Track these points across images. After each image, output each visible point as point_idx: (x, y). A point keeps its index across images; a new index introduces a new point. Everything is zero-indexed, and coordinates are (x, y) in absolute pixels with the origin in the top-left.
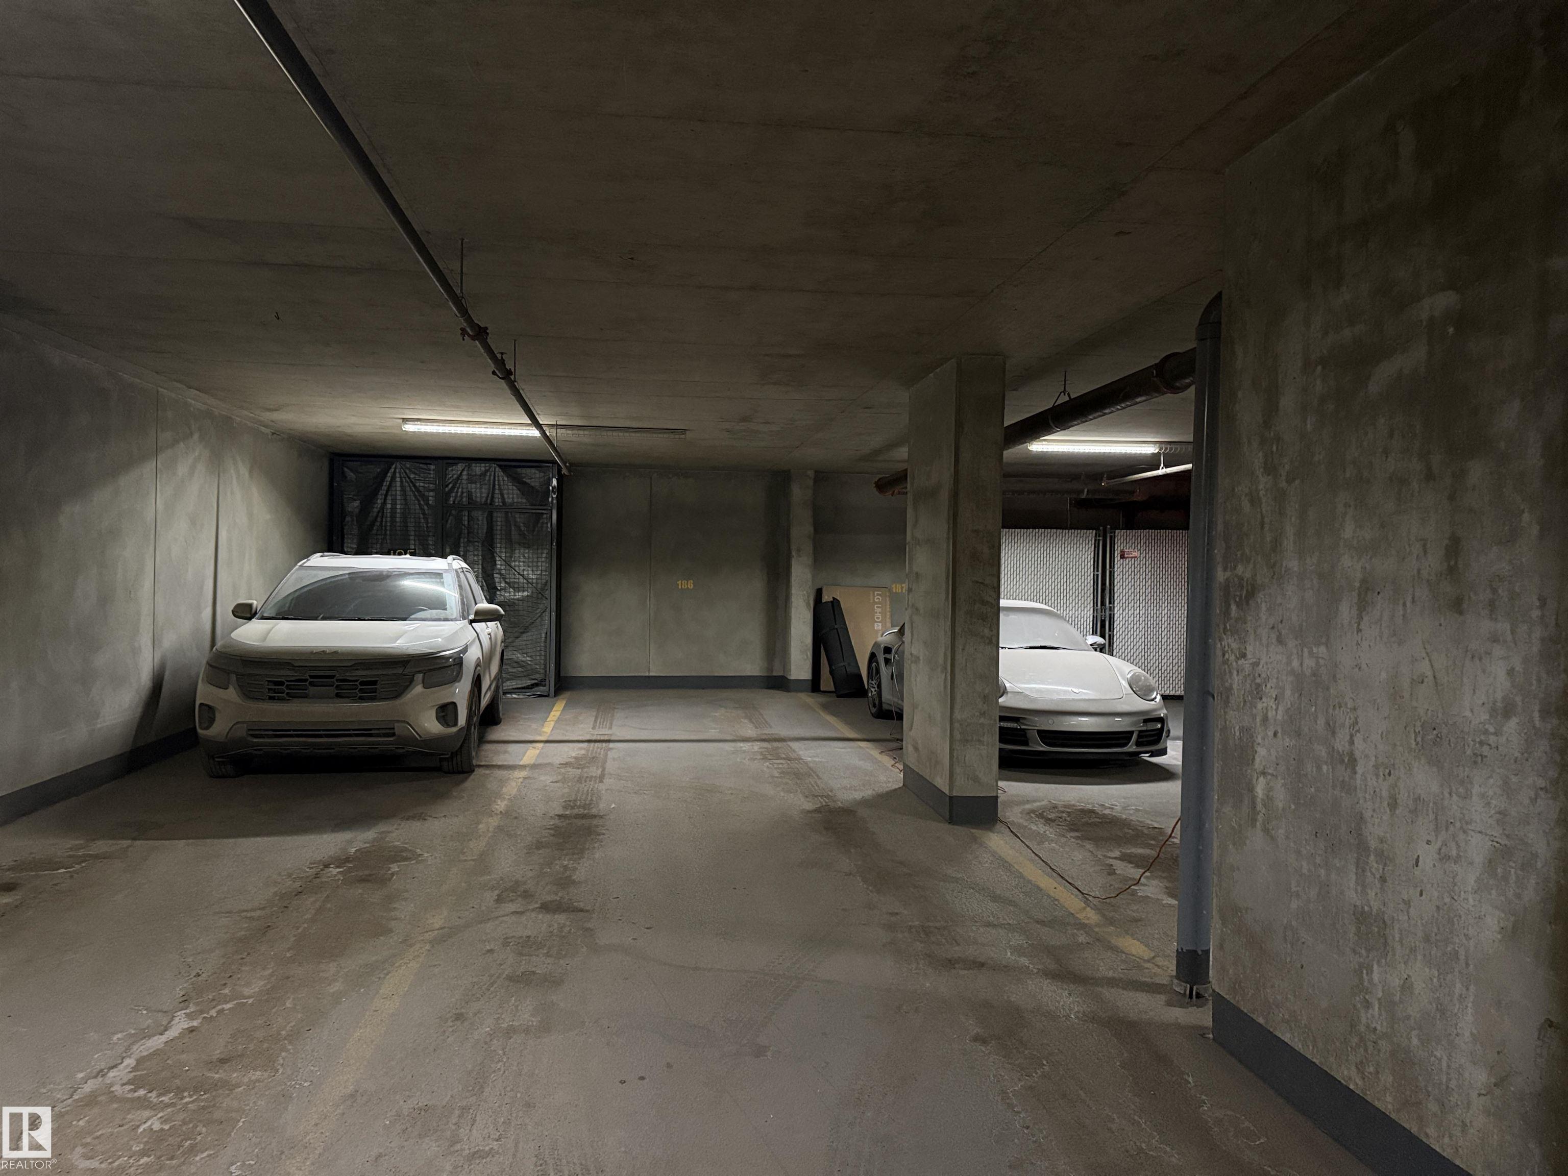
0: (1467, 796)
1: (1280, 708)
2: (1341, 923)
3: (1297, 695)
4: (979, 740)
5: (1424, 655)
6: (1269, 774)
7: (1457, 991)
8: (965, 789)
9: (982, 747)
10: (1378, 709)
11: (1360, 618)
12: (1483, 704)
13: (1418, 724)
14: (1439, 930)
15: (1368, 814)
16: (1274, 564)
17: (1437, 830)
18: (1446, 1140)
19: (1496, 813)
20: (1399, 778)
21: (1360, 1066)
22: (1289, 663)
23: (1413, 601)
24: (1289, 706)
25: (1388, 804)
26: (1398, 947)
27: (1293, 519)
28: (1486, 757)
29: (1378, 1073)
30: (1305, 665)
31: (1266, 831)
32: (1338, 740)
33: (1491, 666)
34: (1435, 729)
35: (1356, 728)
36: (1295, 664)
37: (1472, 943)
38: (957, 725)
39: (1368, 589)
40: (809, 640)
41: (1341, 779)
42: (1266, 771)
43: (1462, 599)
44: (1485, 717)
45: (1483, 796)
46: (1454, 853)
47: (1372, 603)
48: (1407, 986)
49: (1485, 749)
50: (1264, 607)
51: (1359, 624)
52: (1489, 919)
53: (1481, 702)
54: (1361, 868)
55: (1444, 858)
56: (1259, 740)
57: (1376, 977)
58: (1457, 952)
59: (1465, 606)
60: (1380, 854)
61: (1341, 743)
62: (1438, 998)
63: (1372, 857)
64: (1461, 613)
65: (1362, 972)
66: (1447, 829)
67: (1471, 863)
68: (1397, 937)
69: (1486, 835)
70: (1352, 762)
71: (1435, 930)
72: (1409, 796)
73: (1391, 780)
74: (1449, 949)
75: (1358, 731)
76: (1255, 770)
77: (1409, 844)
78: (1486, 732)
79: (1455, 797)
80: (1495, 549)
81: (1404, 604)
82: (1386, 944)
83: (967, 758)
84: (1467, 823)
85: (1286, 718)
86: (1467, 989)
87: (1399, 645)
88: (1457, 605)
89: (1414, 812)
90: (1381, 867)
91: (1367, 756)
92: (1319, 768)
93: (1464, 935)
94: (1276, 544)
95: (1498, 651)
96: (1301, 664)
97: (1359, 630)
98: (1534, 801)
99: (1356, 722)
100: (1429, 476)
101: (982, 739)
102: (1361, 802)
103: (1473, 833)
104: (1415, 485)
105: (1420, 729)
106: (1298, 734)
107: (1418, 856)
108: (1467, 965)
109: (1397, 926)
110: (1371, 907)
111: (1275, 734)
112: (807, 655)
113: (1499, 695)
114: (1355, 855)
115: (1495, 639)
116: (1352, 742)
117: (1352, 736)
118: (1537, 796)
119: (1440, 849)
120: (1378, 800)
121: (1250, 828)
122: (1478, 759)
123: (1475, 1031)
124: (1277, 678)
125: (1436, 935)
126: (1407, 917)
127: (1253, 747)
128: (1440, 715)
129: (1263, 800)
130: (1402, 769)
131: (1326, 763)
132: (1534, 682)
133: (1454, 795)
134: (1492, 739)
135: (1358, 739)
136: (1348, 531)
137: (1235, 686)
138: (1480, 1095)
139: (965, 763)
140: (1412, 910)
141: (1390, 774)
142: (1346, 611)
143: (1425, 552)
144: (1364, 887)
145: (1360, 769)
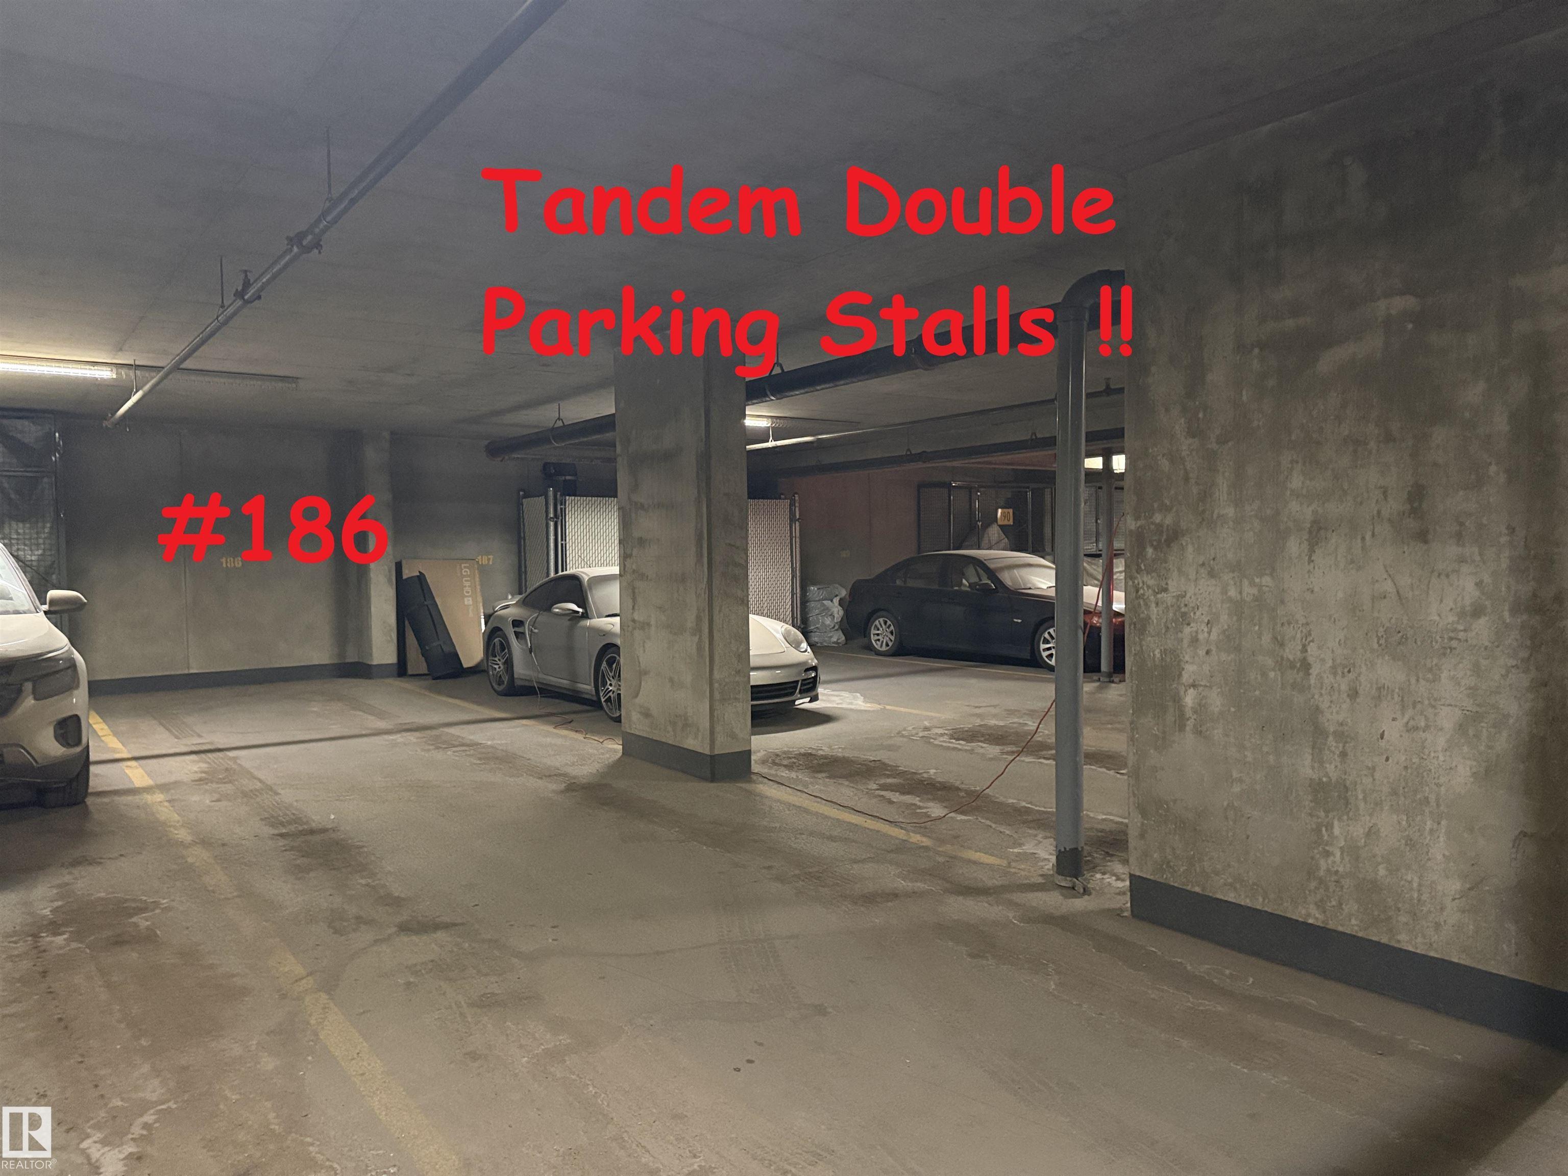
0: (1436, 679)
1: (1214, 630)
2: (1294, 795)
3: (1235, 618)
4: (736, 699)
5: (1385, 576)
6: (1201, 686)
7: (1428, 827)
8: (724, 746)
9: (738, 705)
10: (1335, 622)
11: (1312, 551)
12: (1451, 609)
13: (1381, 629)
14: (1407, 784)
15: (1324, 706)
16: (1204, 511)
17: (1403, 708)
18: (1419, 940)
19: (1466, 689)
20: (1359, 675)
21: (1320, 905)
22: (1224, 591)
23: (1373, 535)
24: (1226, 627)
25: (1348, 695)
26: (1362, 805)
27: (1227, 474)
28: (1455, 649)
29: (1341, 904)
30: (1244, 594)
31: (1198, 732)
32: (1287, 650)
33: (1458, 580)
34: (1399, 632)
35: (1309, 639)
36: (1232, 593)
37: (1443, 789)
38: (716, 685)
39: (1320, 529)
40: (392, 620)
41: (1291, 681)
42: (1197, 683)
43: (1427, 532)
44: (1452, 618)
45: (1452, 678)
46: (1423, 724)
47: (1326, 538)
48: (1372, 833)
49: (1454, 644)
50: (1190, 549)
51: (1310, 557)
52: (1460, 768)
53: (1448, 609)
54: (1318, 749)
55: (1411, 729)
56: (1187, 658)
57: (1337, 831)
58: (1427, 798)
59: (1430, 537)
60: (1340, 736)
61: (1292, 652)
62: (1408, 836)
63: (1331, 738)
64: (1426, 542)
65: (1321, 831)
66: (1414, 707)
67: (1441, 729)
68: (1361, 796)
69: (1456, 706)
70: (1306, 666)
71: (1403, 784)
72: (1371, 687)
73: (1351, 676)
74: (1418, 797)
75: (1313, 641)
76: (1183, 684)
77: (1372, 723)
78: (1455, 630)
79: (1422, 682)
80: (1461, 493)
81: (1363, 539)
82: (1347, 803)
83: (725, 717)
84: (1435, 700)
85: (1221, 637)
86: (1439, 823)
87: (1358, 570)
88: (1423, 536)
89: (1378, 698)
90: (1341, 745)
91: (1323, 661)
92: (1264, 675)
93: (1435, 784)
94: (1205, 495)
95: (1465, 569)
96: (1241, 593)
97: (1310, 561)
98: (1504, 677)
99: (1309, 633)
100: (1389, 438)
101: (737, 696)
102: (1316, 697)
103: (1442, 707)
104: (1372, 445)
105: (1383, 633)
106: (1238, 649)
107: (1384, 731)
108: (1438, 805)
109: (1359, 789)
110: (1329, 777)
111: (1208, 653)
112: (391, 636)
113: (1468, 602)
114: (1311, 739)
115: (1462, 560)
116: (1304, 649)
117: (1304, 646)
118: (1508, 672)
119: (1407, 723)
120: (1336, 693)
121: (1177, 733)
122: (1446, 651)
123: (1447, 853)
124: (1210, 606)
125: (1404, 788)
126: (1371, 779)
127: (1179, 665)
128: (1405, 622)
129: (1192, 708)
130: (1363, 666)
131: (1273, 670)
132: (1503, 589)
133: (1421, 680)
134: (1461, 635)
135: (1312, 649)
136: (1296, 482)
137: (1154, 617)
138: (1454, 900)
139: (724, 721)
140: (1377, 775)
141: (1349, 671)
142: (1294, 546)
143: (1386, 498)
144: (1321, 762)
145: (1314, 671)
